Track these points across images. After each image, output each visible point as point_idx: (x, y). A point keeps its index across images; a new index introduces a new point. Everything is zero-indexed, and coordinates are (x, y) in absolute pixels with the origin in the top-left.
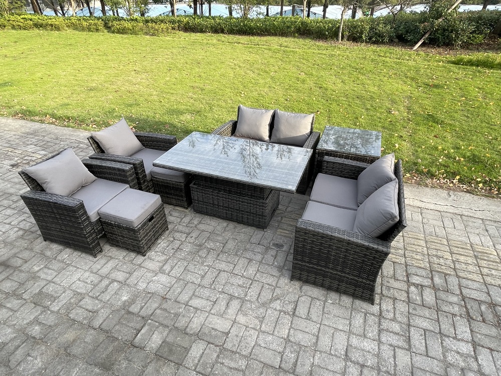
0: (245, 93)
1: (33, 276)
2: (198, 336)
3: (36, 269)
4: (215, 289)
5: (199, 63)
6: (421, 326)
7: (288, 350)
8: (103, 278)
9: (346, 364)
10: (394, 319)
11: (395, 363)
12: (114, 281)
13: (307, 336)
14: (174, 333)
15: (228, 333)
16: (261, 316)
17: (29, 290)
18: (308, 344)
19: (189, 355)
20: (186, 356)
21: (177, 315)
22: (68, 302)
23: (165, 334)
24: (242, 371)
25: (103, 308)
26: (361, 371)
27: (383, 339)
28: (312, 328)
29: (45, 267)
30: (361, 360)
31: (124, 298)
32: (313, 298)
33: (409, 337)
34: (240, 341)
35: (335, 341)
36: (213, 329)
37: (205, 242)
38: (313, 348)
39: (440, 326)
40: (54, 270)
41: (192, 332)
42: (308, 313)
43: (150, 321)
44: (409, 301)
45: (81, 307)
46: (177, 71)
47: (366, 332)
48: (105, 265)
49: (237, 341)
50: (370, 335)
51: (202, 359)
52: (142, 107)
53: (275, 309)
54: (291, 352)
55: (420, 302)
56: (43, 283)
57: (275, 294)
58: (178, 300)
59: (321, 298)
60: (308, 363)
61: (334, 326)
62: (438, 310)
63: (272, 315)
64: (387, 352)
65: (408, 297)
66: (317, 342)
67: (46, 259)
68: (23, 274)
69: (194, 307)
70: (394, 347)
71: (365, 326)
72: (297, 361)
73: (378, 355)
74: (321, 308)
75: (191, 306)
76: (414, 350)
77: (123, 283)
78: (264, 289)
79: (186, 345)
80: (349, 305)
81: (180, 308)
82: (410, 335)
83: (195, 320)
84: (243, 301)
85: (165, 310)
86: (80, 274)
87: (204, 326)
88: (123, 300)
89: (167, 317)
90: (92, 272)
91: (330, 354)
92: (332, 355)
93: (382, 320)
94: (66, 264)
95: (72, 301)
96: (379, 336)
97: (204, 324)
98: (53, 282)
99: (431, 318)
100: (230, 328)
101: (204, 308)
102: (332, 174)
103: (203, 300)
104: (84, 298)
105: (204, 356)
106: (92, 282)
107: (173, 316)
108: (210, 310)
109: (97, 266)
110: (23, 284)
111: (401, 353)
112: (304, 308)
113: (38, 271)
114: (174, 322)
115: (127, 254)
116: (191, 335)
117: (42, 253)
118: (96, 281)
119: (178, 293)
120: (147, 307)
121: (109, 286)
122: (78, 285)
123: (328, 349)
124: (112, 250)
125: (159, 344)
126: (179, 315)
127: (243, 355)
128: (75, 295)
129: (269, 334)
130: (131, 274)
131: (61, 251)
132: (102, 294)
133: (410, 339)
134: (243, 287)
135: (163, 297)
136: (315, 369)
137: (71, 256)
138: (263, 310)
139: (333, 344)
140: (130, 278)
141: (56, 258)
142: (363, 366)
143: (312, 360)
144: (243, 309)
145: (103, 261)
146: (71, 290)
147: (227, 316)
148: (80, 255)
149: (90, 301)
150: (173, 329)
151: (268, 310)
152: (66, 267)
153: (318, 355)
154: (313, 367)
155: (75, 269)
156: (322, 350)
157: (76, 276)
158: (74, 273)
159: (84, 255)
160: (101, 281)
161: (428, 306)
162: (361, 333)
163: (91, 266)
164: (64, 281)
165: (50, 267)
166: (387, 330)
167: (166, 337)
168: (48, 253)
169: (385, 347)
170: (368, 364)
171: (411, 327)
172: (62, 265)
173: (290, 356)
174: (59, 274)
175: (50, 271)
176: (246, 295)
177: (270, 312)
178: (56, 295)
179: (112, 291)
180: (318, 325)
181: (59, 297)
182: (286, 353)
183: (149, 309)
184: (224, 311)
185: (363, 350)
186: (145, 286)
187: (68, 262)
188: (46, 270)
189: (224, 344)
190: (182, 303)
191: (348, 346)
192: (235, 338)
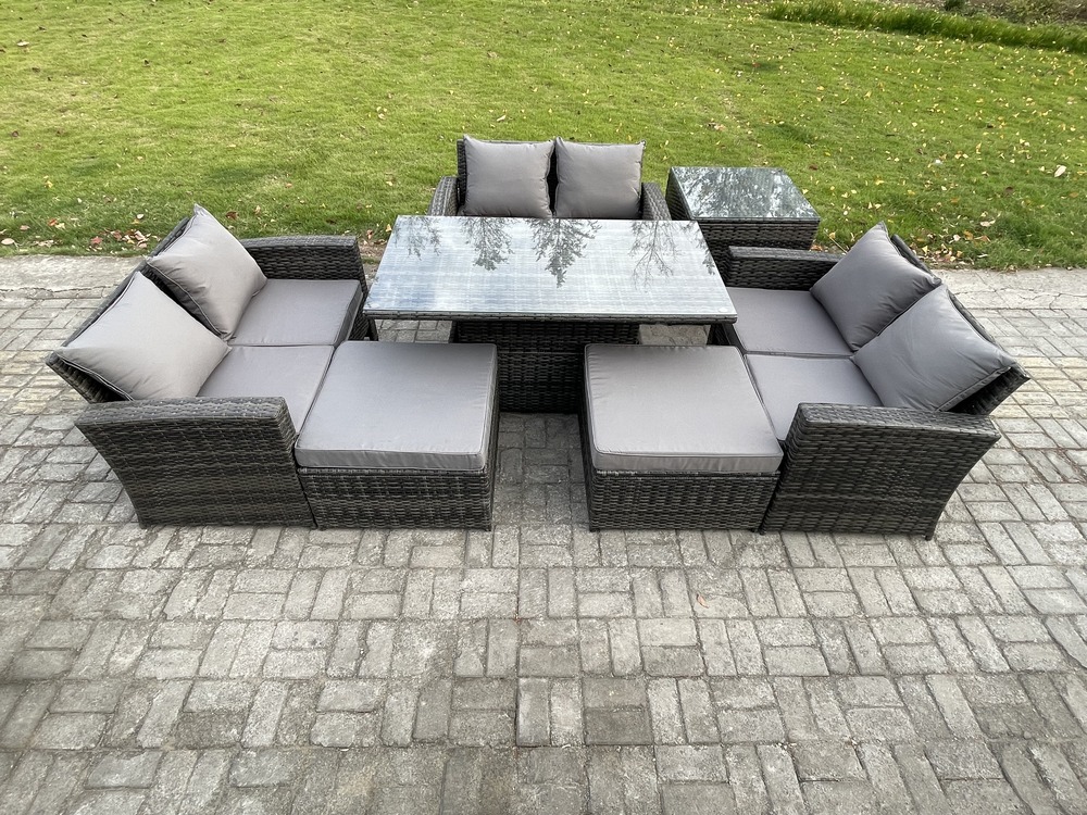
0: (385, 110)
1: (129, 681)
2: (647, 672)
3: (124, 661)
4: (611, 566)
5: (222, 41)
6: (993, 518)
7: (824, 636)
8: (336, 624)
9: (928, 624)
11: (995, 593)
12: (369, 623)
13: (837, 597)
14: (594, 685)
15: (699, 646)
16: (737, 590)
17: (148, 721)
18: (848, 611)
19: (655, 718)
20: (651, 720)
21: (574, 646)
22: (286, 711)
23: (576, 694)
24: (772, 706)
25: (389, 691)
26: (957, 626)
27: (955, 559)
28: (837, 580)
29: (149, 647)
30: (945, 608)
31: (427, 652)
33: (987, 541)
34: (732, 652)
35: (887, 588)
36: (665, 647)
37: (524, 473)
38: (861, 616)
39: (1016, 509)
40: (181, 647)
41: (628, 670)
42: (814, 554)
43: (523, 681)
45: (330, 711)
46: (169, 65)
47: (923, 557)
48: (317, 591)
49: (725, 653)
51: (686, 715)
52: (128, 173)
53: (753, 567)
54: (832, 637)
56: (178, 691)
58: (551, 613)
60: (870, 643)
61: (869, 564)
62: (999, 483)
63: (754, 581)
64: (974, 582)
66: (860, 603)
67: (137, 628)
68: (93, 688)
69: (596, 618)
70: (978, 566)
72: (850, 649)
73: (963, 590)
75: (590, 618)
76: (1008, 562)
77: (399, 620)
78: (707, 535)
79: (635, 698)
81: (568, 629)
82: (988, 538)
83: (617, 642)
84: (686, 572)
85: (539, 644)
86: (267, 635)
87: (644, 649)
88: (425, 656)
89: (554, 658)
90: (295, 620)
91: (894, 615)
92: (897, 616)
94: (208, 623)
95: (295, 703)
96: (944, 555)
97: (641, 646)
98: (206, 678)
99: (998, 499)
100: (696, 633)
101: (619, 612)
103: (602, 597)
104: (322, 688)
105: (684, 706)
106: (314, 642)
107: (565, 650)
108: (634, 612)
109: (299, 601)
110: (114, 712)
111: (991, 573)
112: (800, 548)
113: (136, 665)
114: (577, 663)
115: (357, 550)
116: (631, 676)
117: (110, 616)
118: (324, 636)
119: (543, 599)
120: (495, 653)
121: (366, 637)
122: (281, 663)
123: (885, 608)
124: (309, 551)
125: (578, 721)
126: (578, 645)
127: (754, 677)
128: (291, 688)
129: (773, 617)
130: (401, 592)
131: (166, 593)
132: (364, 662)
133: (990, 546)
134: (666, 543)
135: (515, 619)
136: (888, 651)
137: (204, 598)
138: (731, 577)
139: (888, 596)
140: (407, 601)
141: (164, 617)
142: (954, 617)
143: (873, 638)
144: (695, 587)
145: (306, 584)
146: (273, 679)
147: (675, 613)
148: (232, 588)
149: (343, 689)
150: (586, 678)
151: (741, 572)
152: (215, 629)
153: (878, 625)
154: (883, 650)
155: (244, 625)
156: (876, 613)
157: (260, 642)
158: (248, 636)
159: (240, 584)
160: (337, 634)
161: (981, 479)
162: (917, 562)
163: (283, 607)
164: (234, 666)
165: (166, 642)
166: (950, 542)
167: (583, 700)
168: (132, 611)
169: (965, 573)
170: (960, 610)
171: (979, 525)
172: (198, 628)
173: (835, 645)
174: (205, 652)
175: (174, 655)
176: (682, 558)
177: (746, 575)
178: (237, 707)
179: (383, 647)
180: (844, 572)
181: (250, 707)
182: (825, 643)
183: (503, 655)
184: (663, 604)
185: (938, 589)
186: (454, 608)
187: (209, 616)
188: (159, 655)
189: (706, 668)
190: (566, 618)
191: (913, 590)
192: (719, 649)
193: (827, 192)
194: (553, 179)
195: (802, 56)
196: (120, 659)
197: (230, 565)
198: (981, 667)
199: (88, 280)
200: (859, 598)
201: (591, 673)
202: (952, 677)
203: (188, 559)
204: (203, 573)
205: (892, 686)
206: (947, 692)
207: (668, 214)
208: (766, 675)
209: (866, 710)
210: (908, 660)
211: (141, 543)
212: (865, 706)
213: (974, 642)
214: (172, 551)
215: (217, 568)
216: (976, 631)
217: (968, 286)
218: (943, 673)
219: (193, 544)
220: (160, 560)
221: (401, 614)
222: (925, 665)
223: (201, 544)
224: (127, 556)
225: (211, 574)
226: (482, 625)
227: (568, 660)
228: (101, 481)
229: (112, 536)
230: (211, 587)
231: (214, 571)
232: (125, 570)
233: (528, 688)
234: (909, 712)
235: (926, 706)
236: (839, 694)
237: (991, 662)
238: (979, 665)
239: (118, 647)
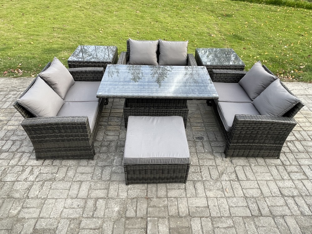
0: (102, 30)
1: (16, 219)
2: (190, 215)
3: (14, 212)
5: (48, 7)
6: (305, 164)
7: (250, 203)
8: (86, 199)
9: (284, 199)
10: (291, 165)
11: (307, 189)
12: (97, 199)
13: (254, 190)
14: (173, 219)
15: (208, 207)
16: (220, 188)
18: (258, 195)
19: (193, 231)
20: (192, 232)
21: (166, 207)
22: (69, 229)
23: (167, 223)
24: (233, 227)
25: (104, 222)
26: (294, 200)
27: (293, 178)
28: (254, 185)
29: (23, 208)
30: (290, 194)
31: (116, 209)
32: (243, 166)
33: (304, 172)
34: (219, 209)
35: (271, 187)
36: (196, 207)
38: (262, 197)
40: (34, 207)
41: (184, 215)
42: (246, 176)
43: (149, 219)
44: (292, 152)
45: (84, 229)
46: (31, 15)
47: (283, 177)
48: (79, 188)
49: (217, 209)
50: (285, 177)
51: (204, 230)
52: (16, 50)
53: (226, 181)
54: (252, 204)
55: (297, 151)
56: (32, 222)
57: (219, 171)
58: (158, 196)
59: (247, 165)
60: (265, 206)
61: (265, 179)
62: (307, 152)
63: (226, 185)
64: (300, 185)
65: (290, 149)
66: (262, 192)
67: (19, 201)
68: (4, 221)
69: (173, 198)
70: (301, 180)
71: (280, 173)
72: (259, 208)
73: (296, 188)
74: (250, 170)
75: (171, 197)
77: (107, 198)
78: (210, 170)
79: (186, 225)
80: (264, 164)
81: (164, 201)
83: (180, 205)
84: (203, 182)
85: (154, 206)
86: (62, 203)
87: (190, 208)
88: (116, 210)
89: (159, 211)
90: (72, 198)
91: (273, 196)
92: (274, 197)
93: (286, 167)
94: (43, 199)
95: (72, 226)
96: (290, 176)
97: (188, 207)
98: (42, 218)
99: (307, 157)
100: (207, 202)
101: (181, 195)
102: (219, 81)
103: (175, 190)
104: (81, 221)
105: (203, 227)
106: (78, 206)
107: (163, 208)
108: (186, 195)
109: (73, 192)
110: (11, 229)
111: (305, 182)
112: (241, 174)
113: (18, 213)
114: (167, 212)
115: (93, 175)
116: (185, 217)
117: (9, 197)
118: (82, 203)
119: (155, 191)
120: (139, 209)
121: (96, 204)
122: (67, 213)
123: (270, 194)
124: (77, 175)
125: (167, 232)
126: (167, 206)
127: (227, 217)
128: (71, 221)
129: (233, 197)
130: (108, 189)
131: (29, 189)
132: (95, 212)
133: (305, 173)
134: (196, 172)
135: (146, 198)
136: (271, 208)
137: (41, 191)
138: (219, 184)
139: (271, 190)
140: (110, 192)
141: (28, 197)
142: (293, 197)
143: (266, 204)
144: (206, 187)
145: (76, 186)
146: (64, 218)
147: (200, 195)
148: (51, 188)
149: (88, 222)
150: (170, 217)
151: (222, 182)
152: (45, 201)
153: (268, 200)
154: (270, 208)
155: (55, 200)
156: (267, 196)
157: (60, 205)
158: (56, 204)
159: (53, 187)
160: (86, 203)
161: (301, 151)
162: (281, 178)
163: (68, 194)
164: (52, 214)
165: (28, 206)
166: (291, 172)
167: (169, 225)
168: (17, 195)
169: (296, 182)
170: (295, 194)
171: (301, 166)
172: (39, 201)
173: (254, 206)
174: (41, 209)
175: (31, 210)
176: (202, 177)
177: (223, 183)
178: (52, 227)
179: (101, 207)
180: (256, 182)
181: (57, 227)
182: (250, 206)
183: (142, 210)
184: (196, 193)
185: (288, 188)
186: (125, 194)
187: (43, 197)
188: (26, 210)
189: (210, 214)
190: (163, 197)
191: (279, 188)
192: (215, 208)
193: (249, 56)
194: (158, 53)
195: (240, 12)
196: (13, 211)
197: (50, 180)
198: (302, 214)
199: (3, 85)
200: (261, 191)
201: (172, 216)
202: (293, 217)
203: (36, 178)
204: (41, 183)
205: (273, 220)
206: (291, 222)
207: (196, 64)
208: (230, 216)
209: (264, 228)
210: (278, 211)
211: (20, 173)
212: (264, 227)
213: (300, 205)
214: (30, 175)
215: (46, 181)
216: (300, 201)
217: (296, 87)
218: (290, 216)
219: (38, 173)
220: (26, 178)
221: (107, 196)
222: (284, 213)
223: (40, 173)
224: (15, 177)
225: (44, 183)
226: (135, 200)
227: (164, 211)
228: (7, 152)
229: (11, 170)
230: (44, 187)
231: (45, 182)
232: (15, 182)
233: (150, 221)
234: (278, 229)
235: (284, 227)
236: (255, 223)
237: (306, 212)
238: (302, 213)
239: (12, 207)
